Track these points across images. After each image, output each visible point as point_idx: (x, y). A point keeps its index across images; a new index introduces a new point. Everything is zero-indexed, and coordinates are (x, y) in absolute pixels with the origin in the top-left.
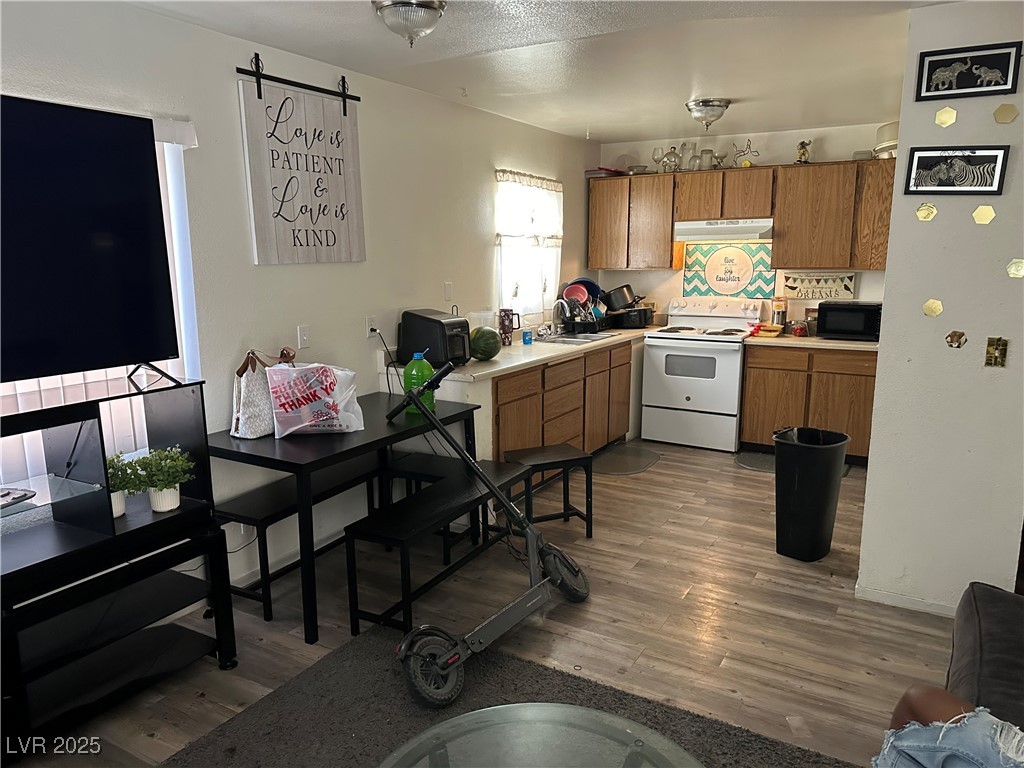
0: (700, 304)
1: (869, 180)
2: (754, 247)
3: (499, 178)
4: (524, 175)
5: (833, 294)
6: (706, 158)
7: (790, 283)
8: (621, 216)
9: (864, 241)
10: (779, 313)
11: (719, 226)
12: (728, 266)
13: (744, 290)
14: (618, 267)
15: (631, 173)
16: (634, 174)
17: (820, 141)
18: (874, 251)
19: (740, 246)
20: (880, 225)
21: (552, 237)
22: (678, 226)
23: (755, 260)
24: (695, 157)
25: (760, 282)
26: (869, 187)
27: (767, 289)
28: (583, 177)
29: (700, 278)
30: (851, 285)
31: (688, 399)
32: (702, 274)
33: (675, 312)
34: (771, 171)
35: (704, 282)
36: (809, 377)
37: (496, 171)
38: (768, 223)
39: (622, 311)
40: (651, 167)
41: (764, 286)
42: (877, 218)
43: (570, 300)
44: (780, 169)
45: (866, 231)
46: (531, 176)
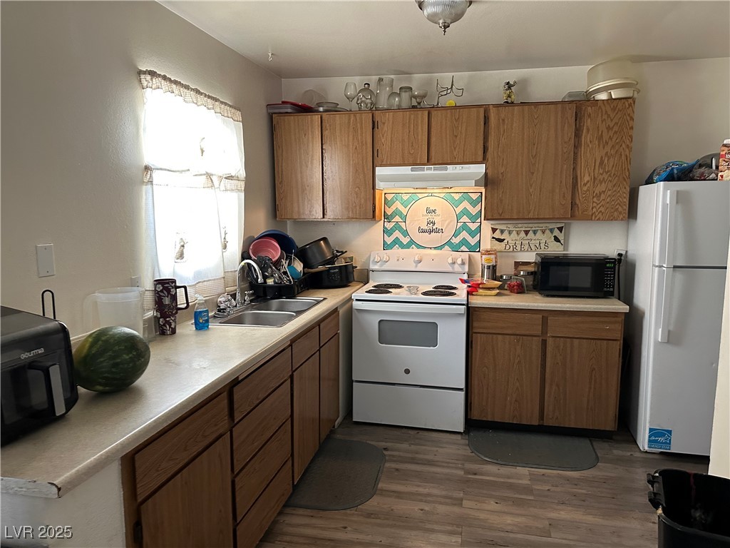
0: (400, 258)
1: (588, 123)
2: (457, 197)
3: (145, 84)
4: (187, 87)
5: (542, 245)
6: (405, 96)
7: (497, 235)
8: (312, 160)
9: (585, 188)
10: (489, 267)
11: (426, 172)
12: (431, 217)
13: (449, 243)
14: (312, 218)
15: (321, 109)
16: (326, 111)
17: (524, 83)
18: (595, 200)
19: (442, 195)
20: (601, 171)
21: (230, 178)
22: (379, 170)
23: (459, 210)
24: (393, 94)
25: (464, 234)
26: (588, 130)
27: (473, 241)
28: (264, 111)
29: (400, 229)
30: (561, 237)
31: (407, 371)
32: (403, 225)
33: (376, 267)
34: (482, 110)
35: (405, 233)
36: (544, 343)
37: (140, 72)
38: (480, 169)
39: (321, 268)
40: (344, 104)
41: (469, 239)
42: (597, 163)
43: (259, 257)
44: (491, 107)
45: (587, 178)
46: (198, 92)
